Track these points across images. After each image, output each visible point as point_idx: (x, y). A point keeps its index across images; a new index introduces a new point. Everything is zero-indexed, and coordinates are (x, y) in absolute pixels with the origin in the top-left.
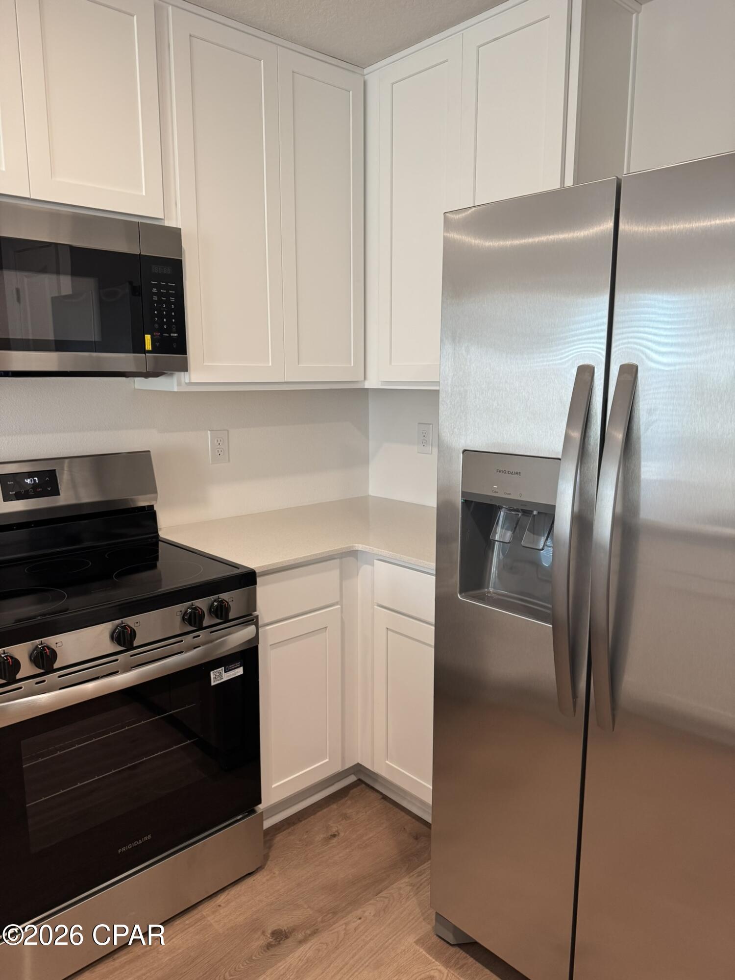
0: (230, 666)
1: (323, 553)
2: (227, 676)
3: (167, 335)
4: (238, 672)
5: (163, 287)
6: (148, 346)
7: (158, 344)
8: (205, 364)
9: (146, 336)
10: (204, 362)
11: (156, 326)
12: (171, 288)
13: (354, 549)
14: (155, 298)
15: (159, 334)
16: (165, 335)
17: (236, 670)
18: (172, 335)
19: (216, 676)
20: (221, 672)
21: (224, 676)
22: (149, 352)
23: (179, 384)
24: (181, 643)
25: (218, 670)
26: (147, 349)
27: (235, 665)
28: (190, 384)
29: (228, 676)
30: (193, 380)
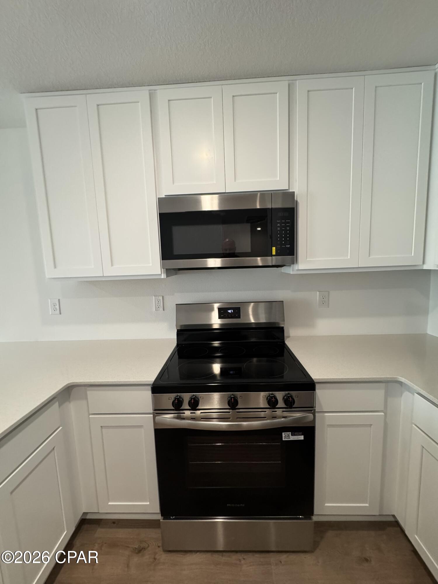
0: (295, 433)
1: (370, 378)
3: (284, 246)
4: (300, 438)
5: (283, 223)
6: (274, 253)
7: (279, 251)
8: (308, 260)
9: (273, 248)
10: (307, 259)
11: (279, 243)
12: (288, 223)
13: (398, 380)
14: (279, 229)
15: (280, 246)
16: (283, 246)
17: (299, 436)
18: (286, 246)
19: (285, 435)
20: (289, 434)
21: (291, 438)
22: (274, 256)
23: (293, 270)
24: (265, 413)
25: (287, 433)
26: (273, 254)
27: (298, 434)
28: (298, 270)
29: (294, 438)
30: (300, 268)
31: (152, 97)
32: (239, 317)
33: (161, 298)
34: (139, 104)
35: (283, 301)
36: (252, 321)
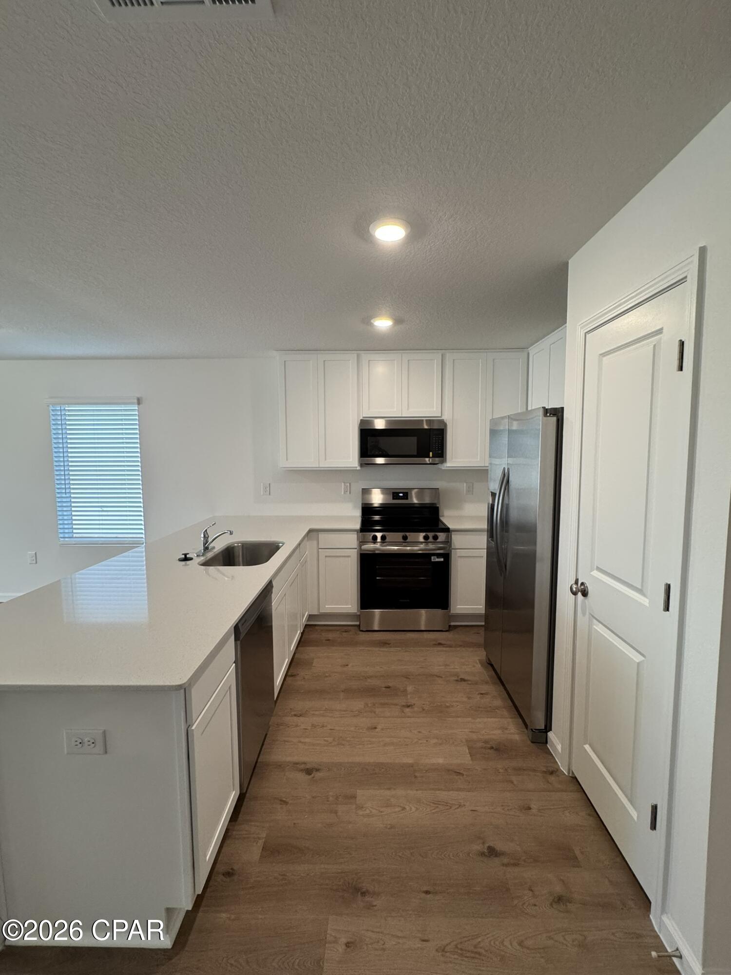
0: (439, 557)
2: (437, 560)
4: (442, 560)
5: (437, 438)
6: (431, 455)
7: (435, 455)
9: (430, 453)
10: (453, 460)
11: (434, 450)
14: (434, 441)
15: (435, 452)
18: (439, 452)
22: (432, 457)
23: (444, 467)
25: (434, 557)
27: (441, 557)
28: (447, 467)
30: (448, 466)
31: (358, 356)
32: (407, 499)
33: (348, 484)
34: (350, 361)
35: (438, 489)
36: (415, 501)
